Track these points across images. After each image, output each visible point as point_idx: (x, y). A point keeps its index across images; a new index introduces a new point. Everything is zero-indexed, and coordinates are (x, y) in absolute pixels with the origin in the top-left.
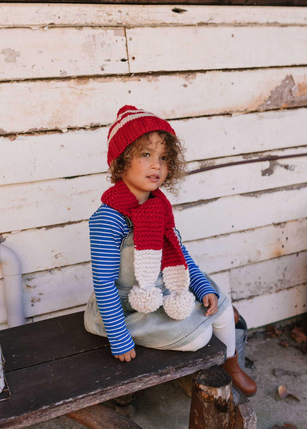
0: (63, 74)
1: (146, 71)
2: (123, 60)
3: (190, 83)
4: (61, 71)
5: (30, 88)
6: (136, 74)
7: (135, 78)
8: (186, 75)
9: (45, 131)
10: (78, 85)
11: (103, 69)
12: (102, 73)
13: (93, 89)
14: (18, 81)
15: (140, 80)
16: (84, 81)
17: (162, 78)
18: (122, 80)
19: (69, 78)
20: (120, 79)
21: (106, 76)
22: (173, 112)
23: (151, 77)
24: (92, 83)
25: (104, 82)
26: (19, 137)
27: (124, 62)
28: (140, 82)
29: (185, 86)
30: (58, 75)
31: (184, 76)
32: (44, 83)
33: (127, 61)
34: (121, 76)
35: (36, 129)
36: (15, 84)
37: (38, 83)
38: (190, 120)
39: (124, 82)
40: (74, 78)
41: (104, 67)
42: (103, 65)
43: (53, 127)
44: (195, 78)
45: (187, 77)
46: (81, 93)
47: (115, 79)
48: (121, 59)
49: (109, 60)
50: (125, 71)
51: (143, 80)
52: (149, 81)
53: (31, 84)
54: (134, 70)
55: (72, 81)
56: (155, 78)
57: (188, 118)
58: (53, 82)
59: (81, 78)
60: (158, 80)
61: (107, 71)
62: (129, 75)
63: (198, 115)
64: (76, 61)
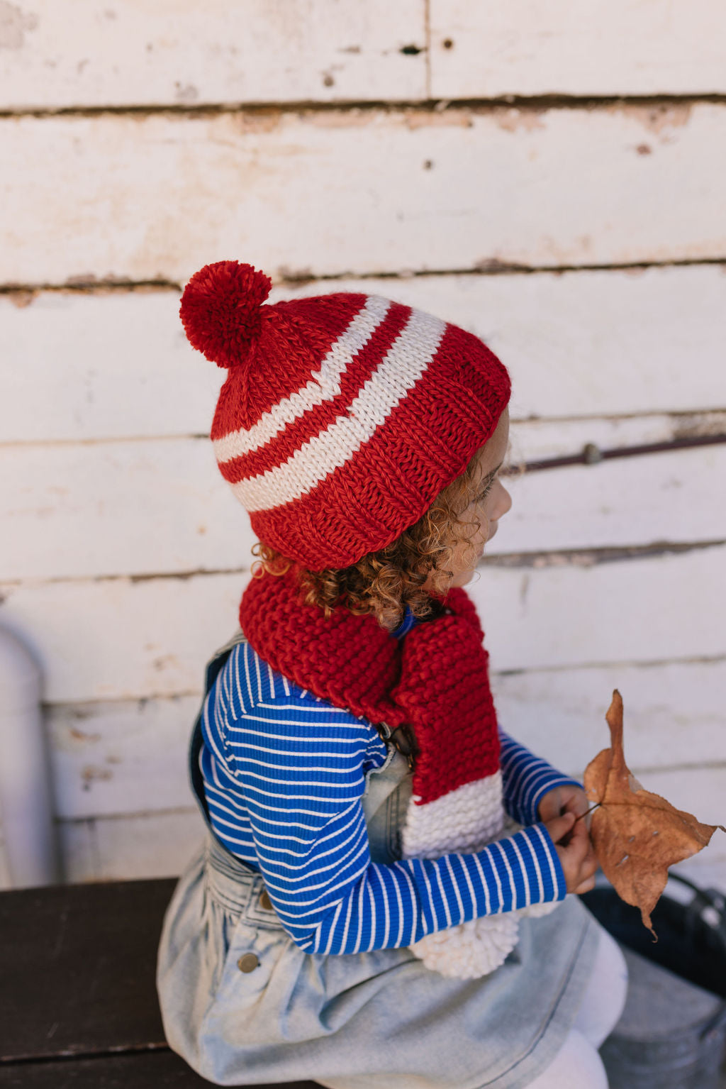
0: (182, 94)
1: (491, 92)
2: (411, 51)
3: (665, 141)
4: (178, 85)
5: (77, 141)
6: (457, 104)
7: (454, 115)
8: (654, 110)
9: (130, 285)
10: (244, 132)
11: (329, 82)
12: (325, 95)
13: (295, 150)
14: (38, 113)
15: (470, 125)
16: (266, 121)
17: (555, 117)
18: (406, 122)
19: (211, 110)
20: (397, 117)
21: (345, 106)
22: (586, 242)
23: (514, 114)
24: (293, 129)
25: (337, 126)
26: (44, 297)
27: (410, 60)
28: (470, 133)
29: (644, 150)
30: (169, 98)
31: (643, 113)
32: (128, 125)
33: (421, 56)
34: (403, 106)
35: (92, 276)
36: (29, 123)
37: (107, 124)
38: (652, 273)
39: (412, 128)
40: (233, 111)
41: (338, 77)
42: (334, 67)
43: (150, 275)
44: (685, 122)
45: (653, 119)
46: (254, 164)
47: (379, 117)
48: (400, 47)
49: (355, 50)
50: (416, 93)
51: (484, 123)
52: (508, 128)
53: (83, 125)
54: (446, 89)
55: (224, 120)
56: (530, 117)
57: (644, 265)
58: (155, 122)
59: (254, 109)
60: (542, 127)
61: (345, 90)
62: (430, 105)
63: (680, 256)
64: (234, 51)
